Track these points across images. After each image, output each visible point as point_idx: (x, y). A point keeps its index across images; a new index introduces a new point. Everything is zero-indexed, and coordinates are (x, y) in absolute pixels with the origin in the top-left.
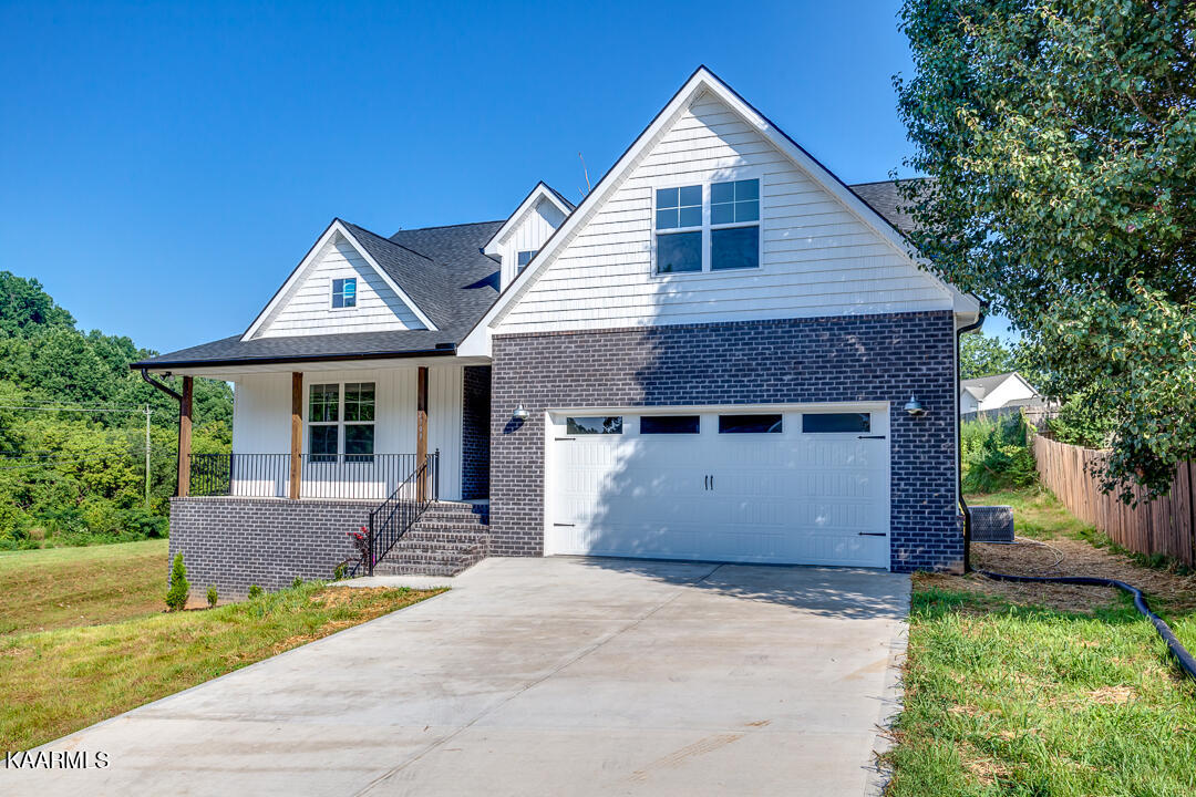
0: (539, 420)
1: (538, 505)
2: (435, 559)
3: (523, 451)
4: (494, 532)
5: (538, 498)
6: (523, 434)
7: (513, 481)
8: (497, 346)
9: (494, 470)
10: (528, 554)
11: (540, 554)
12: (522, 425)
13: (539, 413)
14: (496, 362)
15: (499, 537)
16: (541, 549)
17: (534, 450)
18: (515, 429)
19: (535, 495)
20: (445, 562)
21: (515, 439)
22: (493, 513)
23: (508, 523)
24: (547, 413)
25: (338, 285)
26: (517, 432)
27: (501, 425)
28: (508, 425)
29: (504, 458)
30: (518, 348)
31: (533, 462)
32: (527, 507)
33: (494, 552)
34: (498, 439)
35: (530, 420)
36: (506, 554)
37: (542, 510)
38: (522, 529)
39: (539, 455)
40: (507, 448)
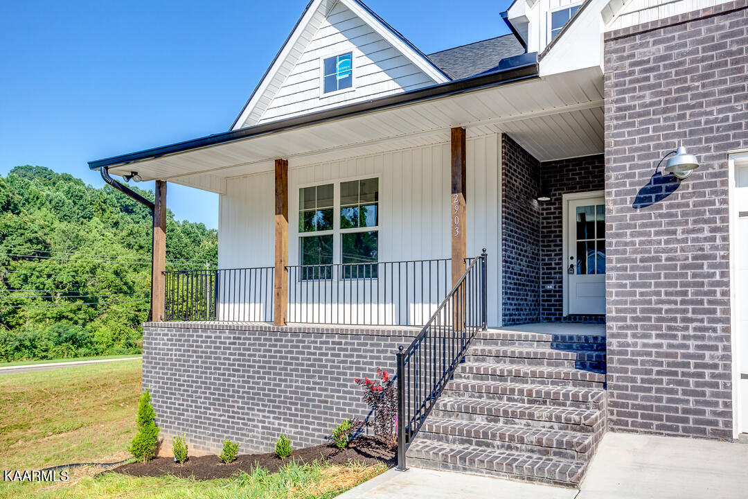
0: (715, 175)
1: (720, 339)
2: (522, 441)
3: (680, 236)
4: (617, 387)
5: (719, 326)
6: (679, 206)
7: (658, 294)
8: (616, 51)
9: (614, 274)
10: (699, 433)
11: (726, 435)
12: (675, 188)
13: (716, 163)
14: (613, 80)
15: (627, 397)
16: (729, 424)
17: (706, 234)
18: (658, 198)
19: (711, 321)
20: (544, 448)
21: (661, 216)
22: (613, 352)
23: (649, 372)
24: (731, 163)
25: (330, 64)
26: (664, 203)
27: (628, 193)
28: (642, 191)
29: (635, 252)
30: (661, 46)
31: (705, 257)
32: (692, 343)
33: (616, 423)
34: (622, 219)
35: (693, 177)
36: (646, 428)
37: (727, 348)
38: (679, 383)
39: (718, 242)
40: (641, 234)
